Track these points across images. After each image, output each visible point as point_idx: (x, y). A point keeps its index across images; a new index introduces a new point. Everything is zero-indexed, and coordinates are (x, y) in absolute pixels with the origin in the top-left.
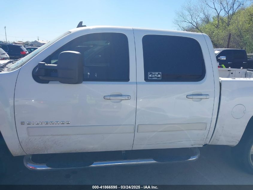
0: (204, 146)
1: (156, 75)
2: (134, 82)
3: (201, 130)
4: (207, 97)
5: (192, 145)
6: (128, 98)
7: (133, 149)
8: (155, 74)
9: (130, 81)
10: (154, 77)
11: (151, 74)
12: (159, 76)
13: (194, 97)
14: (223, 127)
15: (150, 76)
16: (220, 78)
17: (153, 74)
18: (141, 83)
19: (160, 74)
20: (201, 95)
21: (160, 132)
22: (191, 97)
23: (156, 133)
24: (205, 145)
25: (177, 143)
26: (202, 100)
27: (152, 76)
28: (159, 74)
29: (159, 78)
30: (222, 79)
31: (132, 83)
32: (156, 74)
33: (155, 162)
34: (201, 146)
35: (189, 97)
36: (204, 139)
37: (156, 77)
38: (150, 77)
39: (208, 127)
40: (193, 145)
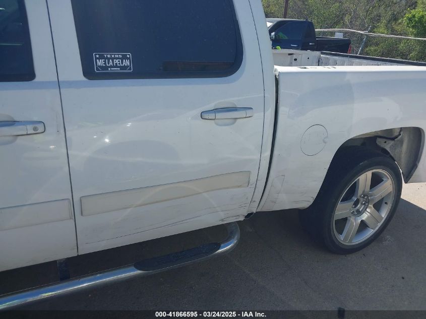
0: (246, 217)
1: (116, 61)
2: (49, 82)
3: (239, 187)
4: (249, 113)
5: (222, 220)
6: (35, 129)
7: (81, 253)
8: (113, 59)
9: (36, 80)
10: (111, 67)
11: (101, 57)
12: (127, 63)
13: (219, 115)
14: (284, 176)
15: (100, 63)
16: (276, 67)
17: (109, 59)
18: (72, 84)
19: (129, 58)
20: (234, 109)
21: (140, 205)
22: (212, 116)
23: (129, 210)
24: (249, 215)
25: (188, 221)
26: (238, 120)
27: (105, 64)
28: (124, 57)
29: (125, 68)
30: (280, 69)
31: (45, 85)
32: (117, 58)
33: (139, 272)
34: (242, 219)
35: (206, 116)
36: (246, 205)
37: (116, 66)
38: (101, 67)
39: (253, 179)
40: (225, 220)
